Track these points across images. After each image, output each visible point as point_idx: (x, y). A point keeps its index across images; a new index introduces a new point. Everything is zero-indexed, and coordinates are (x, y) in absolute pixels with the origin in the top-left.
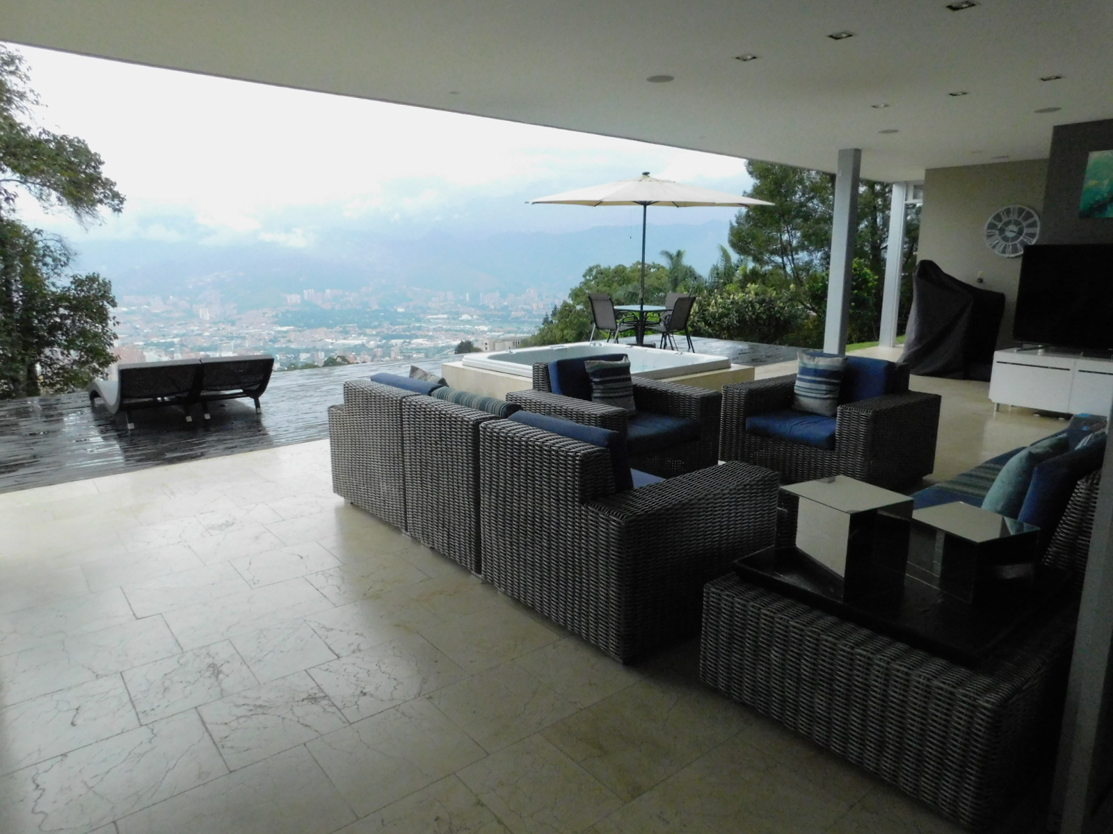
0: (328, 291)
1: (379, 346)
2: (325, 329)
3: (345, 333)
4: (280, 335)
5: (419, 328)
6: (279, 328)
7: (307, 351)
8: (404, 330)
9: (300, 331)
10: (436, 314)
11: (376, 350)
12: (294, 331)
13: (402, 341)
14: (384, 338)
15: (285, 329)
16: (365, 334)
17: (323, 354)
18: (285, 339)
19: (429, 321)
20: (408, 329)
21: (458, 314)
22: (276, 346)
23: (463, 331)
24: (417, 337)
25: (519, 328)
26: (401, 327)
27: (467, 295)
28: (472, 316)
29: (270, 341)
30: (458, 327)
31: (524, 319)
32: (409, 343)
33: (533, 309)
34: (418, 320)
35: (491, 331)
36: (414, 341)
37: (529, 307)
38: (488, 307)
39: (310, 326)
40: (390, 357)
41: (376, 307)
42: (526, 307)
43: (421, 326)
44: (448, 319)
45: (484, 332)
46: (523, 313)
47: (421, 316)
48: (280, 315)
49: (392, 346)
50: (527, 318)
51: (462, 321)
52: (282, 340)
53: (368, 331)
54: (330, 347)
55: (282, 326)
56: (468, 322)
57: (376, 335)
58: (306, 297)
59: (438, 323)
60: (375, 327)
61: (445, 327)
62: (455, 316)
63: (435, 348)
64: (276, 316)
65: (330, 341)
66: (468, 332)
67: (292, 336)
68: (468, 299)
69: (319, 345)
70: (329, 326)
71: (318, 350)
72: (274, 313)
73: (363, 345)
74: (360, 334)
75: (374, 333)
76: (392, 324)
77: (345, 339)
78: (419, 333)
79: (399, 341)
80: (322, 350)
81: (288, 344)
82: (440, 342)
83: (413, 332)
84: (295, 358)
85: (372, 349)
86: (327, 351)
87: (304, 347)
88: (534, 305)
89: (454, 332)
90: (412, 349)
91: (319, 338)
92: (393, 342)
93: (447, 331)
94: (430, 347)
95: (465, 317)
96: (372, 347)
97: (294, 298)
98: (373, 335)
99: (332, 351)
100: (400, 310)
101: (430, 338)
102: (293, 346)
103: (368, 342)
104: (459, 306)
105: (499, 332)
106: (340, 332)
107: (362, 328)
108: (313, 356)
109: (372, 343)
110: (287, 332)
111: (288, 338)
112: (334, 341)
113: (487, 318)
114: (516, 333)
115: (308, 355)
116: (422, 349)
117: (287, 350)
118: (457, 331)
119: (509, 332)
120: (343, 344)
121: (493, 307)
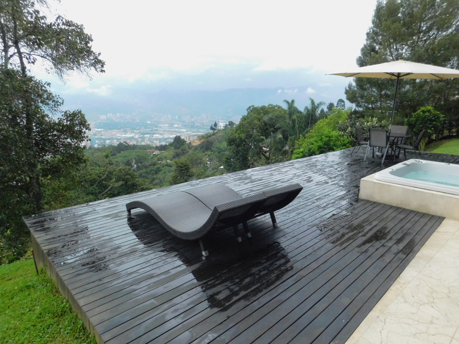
0: (118, 114)
1: (139, 138)
2: (117, 130)
3: (125, 132)
4: (98, 132)
5: (157, 130)
6: (97, 130)
7: (109, 139)
8: (150, 131)
9: (106, 131)
10: (164, 124)
11: (138, 139)
12: (104, 131)
13: (149, 135)
14: (142, 134)
15: (100, 130)
16: (134, 133)
17: (116, 141)
18: (100, 134)
19: (160, 127)
20: (152, 131)
21: (173, 124)
22: (96, 137)
23: (175, 131)
24: (156, 134)
25: (198, 130)
26: (149, 129)
27: (177, 116)
28: (179, 125)
29: (93, 135)
30: (173, 130)
31: (200, 127)
32: (153, 136)
33: (204, 123)
34: (156, 127)
35: (187, 131)
36: (155, 135)
37: (202, 122)
38: (186, 121)
39: (110, 129)
40: (144, 142)
41: (138, 121)
42: (201, 122)
43: (157, 129)
44: (169, 126)
45: (184, 132)
46: (200, 124)
47: (158, 125)
48: (97, 124)
49: (145, 138)
50: (201, 126)
51: (175, 127)
52: (99, 135)
53: (135, 131)
54: (119, 138)
55: (98, 129)
56: (177, 128)
57: (139, 133)
58: (108, 116)
59: (164, 128)
60: (138, 129)
61: (167, 130)
62: (171, 125)
63: (163, 138)
64: (96, 124)
65: (119, 135)
66: (177, 132)
67: (103, 133)
68: (177, 118)
69: (114, 137)
70: (119, 129)
71: (114, 139)
72: (95, 123)
73: (133, 137)
74: (132, 132)
75: (138, 132)
76: (145, 128)
77: (125, 134)
78: (157, 132)
79: (148, 136)
80: (115, 139)
81: (101, 136)
82: (165, 136)
83: (154, 132)
84: (104, 142)
85: (137, 139)
86: (118, 140)
87: (108, 138)
88: (205, 121)
89: (171, 132)
90: (154, 139)
91: (114, 134)
92: (146, 136)
93: (168, 131)
94: (161, 138)
95: (176, 126)
96: (137, 138)
97: (103, 117)
98: (137, 133)
99: (120, 139)
100: (149, 122)
101: (161, 134)
102: (103, 137)
103: (135, 136)
104: (173, 121)
105: (190, 132)
106: (123, 131)
107: (133, 130)
108: (112, 141)
109: (137, 136)
110: (100, 131)
111: (101, 134)
112: (120, 135)
113: (185, 126)
114: (197, 132)
115: (110, 141)
116: (158, 139)
117: (100, 139)
118: (172, 131)
119: (194, 132)
120: (125, 137)
121: (187, 121)
